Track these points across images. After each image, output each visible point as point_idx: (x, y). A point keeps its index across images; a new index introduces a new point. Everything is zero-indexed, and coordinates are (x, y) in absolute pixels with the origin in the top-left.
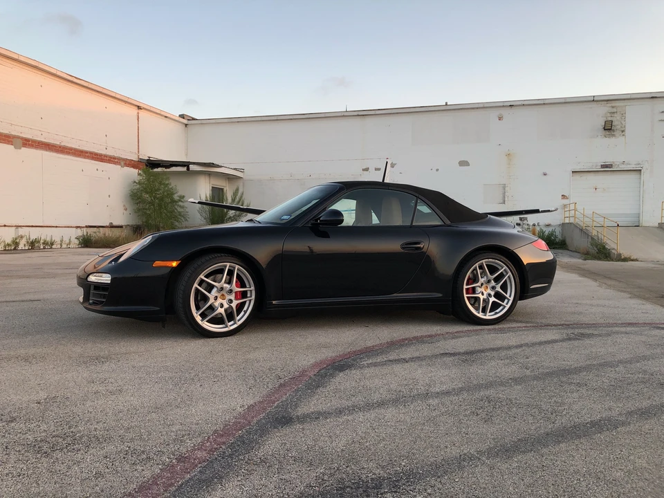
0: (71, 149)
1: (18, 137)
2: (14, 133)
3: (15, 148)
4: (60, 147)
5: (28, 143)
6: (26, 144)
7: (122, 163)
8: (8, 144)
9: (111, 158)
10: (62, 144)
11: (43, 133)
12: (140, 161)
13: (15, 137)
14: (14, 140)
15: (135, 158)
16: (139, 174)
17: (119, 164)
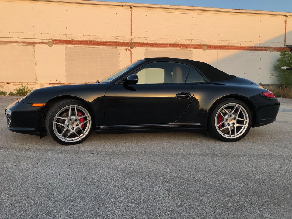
0: (235, 47)
1: (205, 45)
2: (203, 44)
3: (204, 50)
4: (228, 46)
5: (210, 47)
6: (209, 48)
7: (271, 50)
8: (200, 49)
9: (263, 48)
10: (230, 45)
11: (218, 41)
12: (286, 47)
13: (203, 45)
14: (203, 47)
15: (282, 46)
16: (281, 55)
17: (269, 50)
